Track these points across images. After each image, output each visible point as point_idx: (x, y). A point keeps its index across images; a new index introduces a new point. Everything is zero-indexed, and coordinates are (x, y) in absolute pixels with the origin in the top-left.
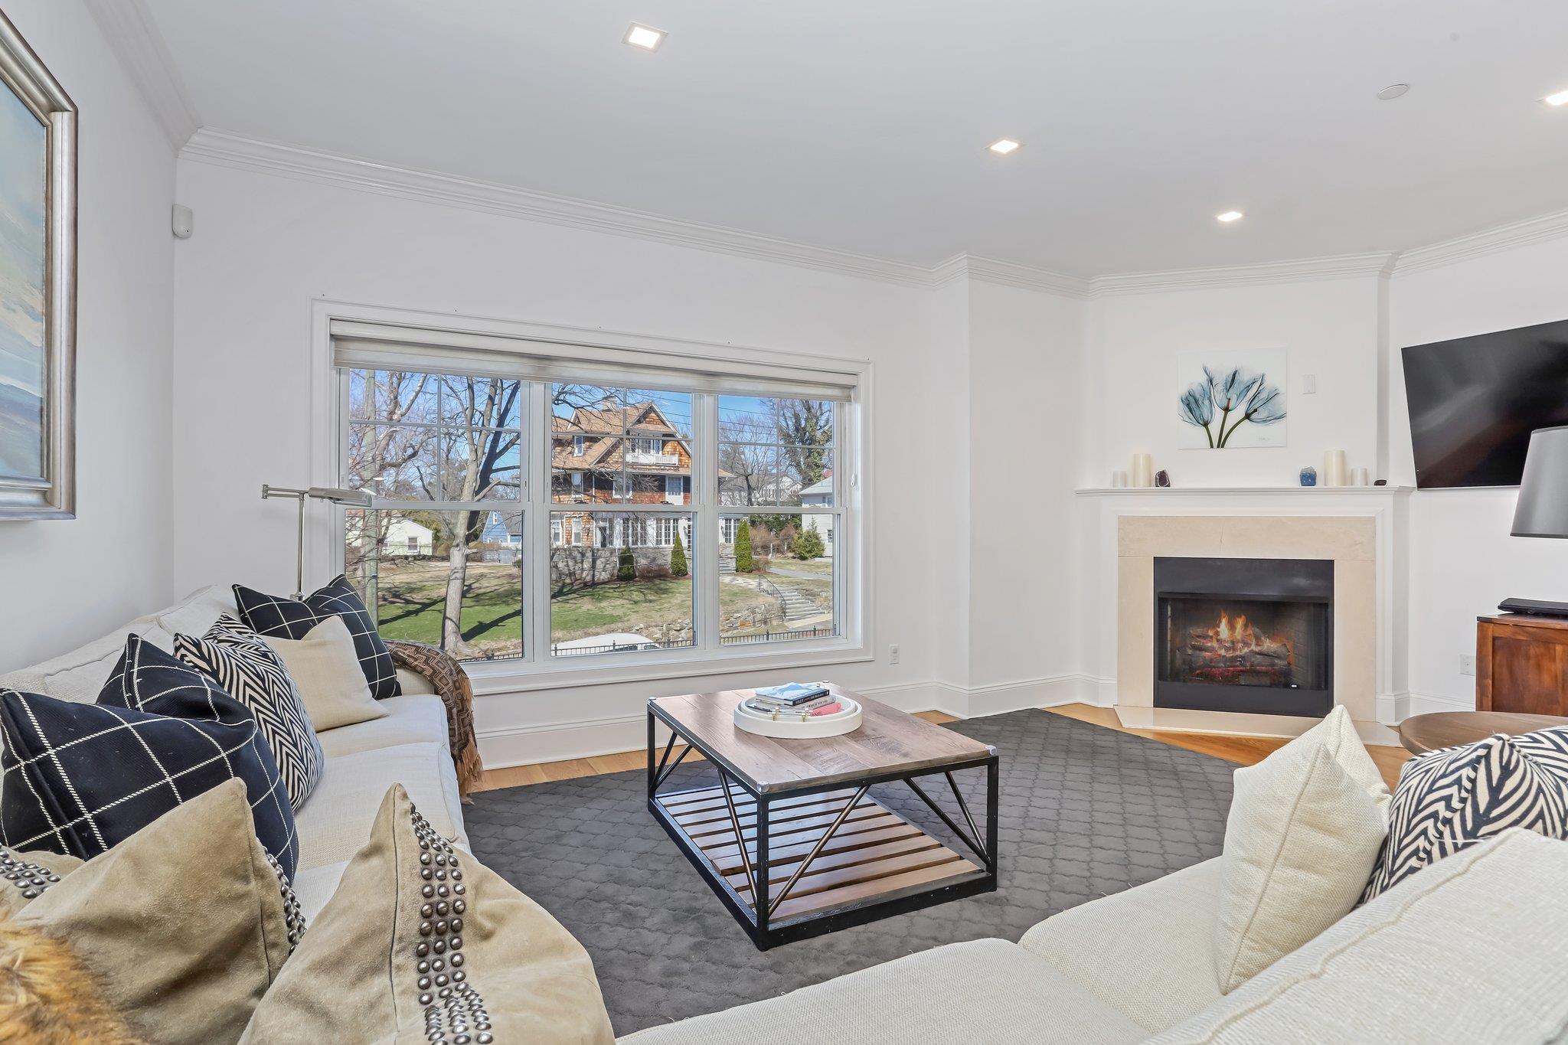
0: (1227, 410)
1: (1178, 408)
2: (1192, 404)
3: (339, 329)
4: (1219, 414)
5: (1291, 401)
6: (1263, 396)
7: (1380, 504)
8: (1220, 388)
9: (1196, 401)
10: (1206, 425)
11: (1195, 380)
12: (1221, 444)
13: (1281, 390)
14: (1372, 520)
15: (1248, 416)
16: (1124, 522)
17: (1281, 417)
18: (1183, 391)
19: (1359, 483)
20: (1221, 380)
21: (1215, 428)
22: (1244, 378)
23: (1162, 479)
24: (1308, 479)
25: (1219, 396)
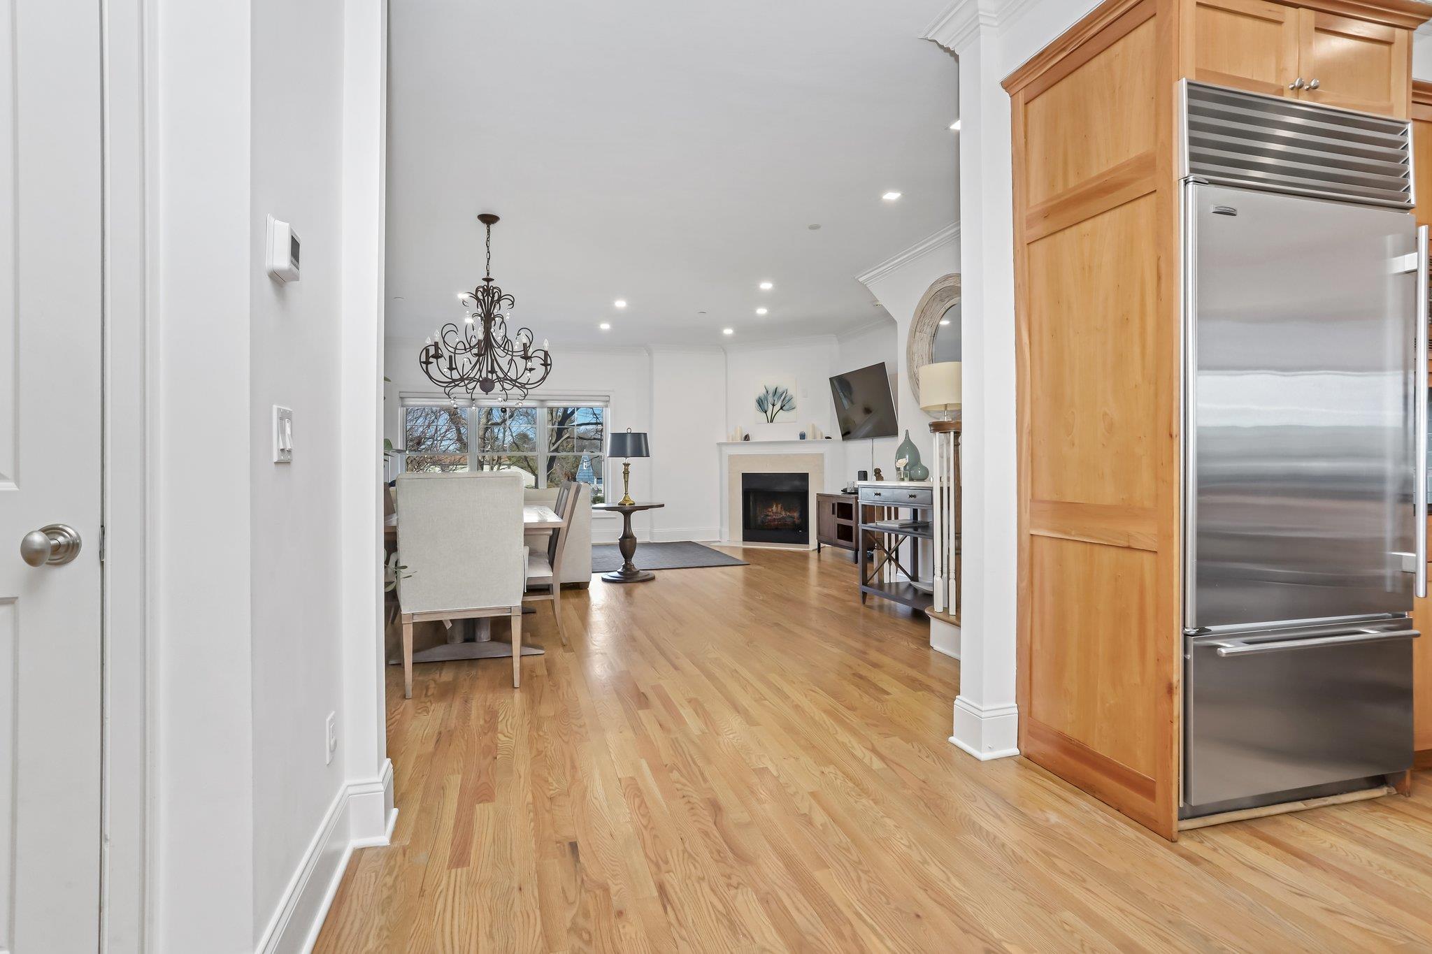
0: (774, 405)
1: (754, 405)
2: (761, 403)
3: (403, 395)
4: (771, 407)
5: (798, 401)
6: (787, 399)
7: (824, 448)
8: (771, 395)
9: (762, 401)
10: (766, 412)
11: (761, 392)
12: (772, 421)
13: (794, 396)
14: (822, 455)
15: (781, 408)
16: (731, 457)
17: (794, 408)
18: (757, 397)
19: (819, 439)
20: (771, 391)
21: (769, 413)
22: (780, 391)
23: (747, 438)
24: (803, 436)
25: (770, 399)
